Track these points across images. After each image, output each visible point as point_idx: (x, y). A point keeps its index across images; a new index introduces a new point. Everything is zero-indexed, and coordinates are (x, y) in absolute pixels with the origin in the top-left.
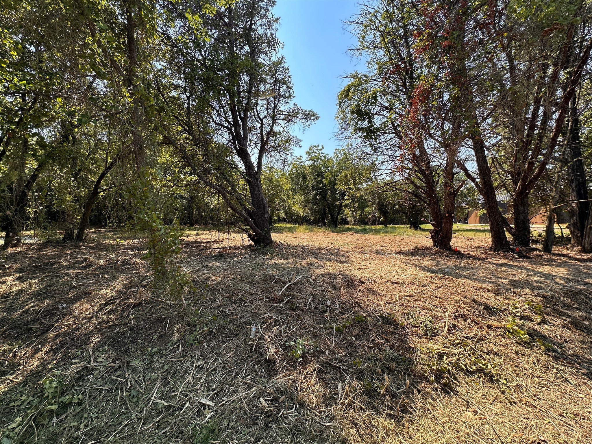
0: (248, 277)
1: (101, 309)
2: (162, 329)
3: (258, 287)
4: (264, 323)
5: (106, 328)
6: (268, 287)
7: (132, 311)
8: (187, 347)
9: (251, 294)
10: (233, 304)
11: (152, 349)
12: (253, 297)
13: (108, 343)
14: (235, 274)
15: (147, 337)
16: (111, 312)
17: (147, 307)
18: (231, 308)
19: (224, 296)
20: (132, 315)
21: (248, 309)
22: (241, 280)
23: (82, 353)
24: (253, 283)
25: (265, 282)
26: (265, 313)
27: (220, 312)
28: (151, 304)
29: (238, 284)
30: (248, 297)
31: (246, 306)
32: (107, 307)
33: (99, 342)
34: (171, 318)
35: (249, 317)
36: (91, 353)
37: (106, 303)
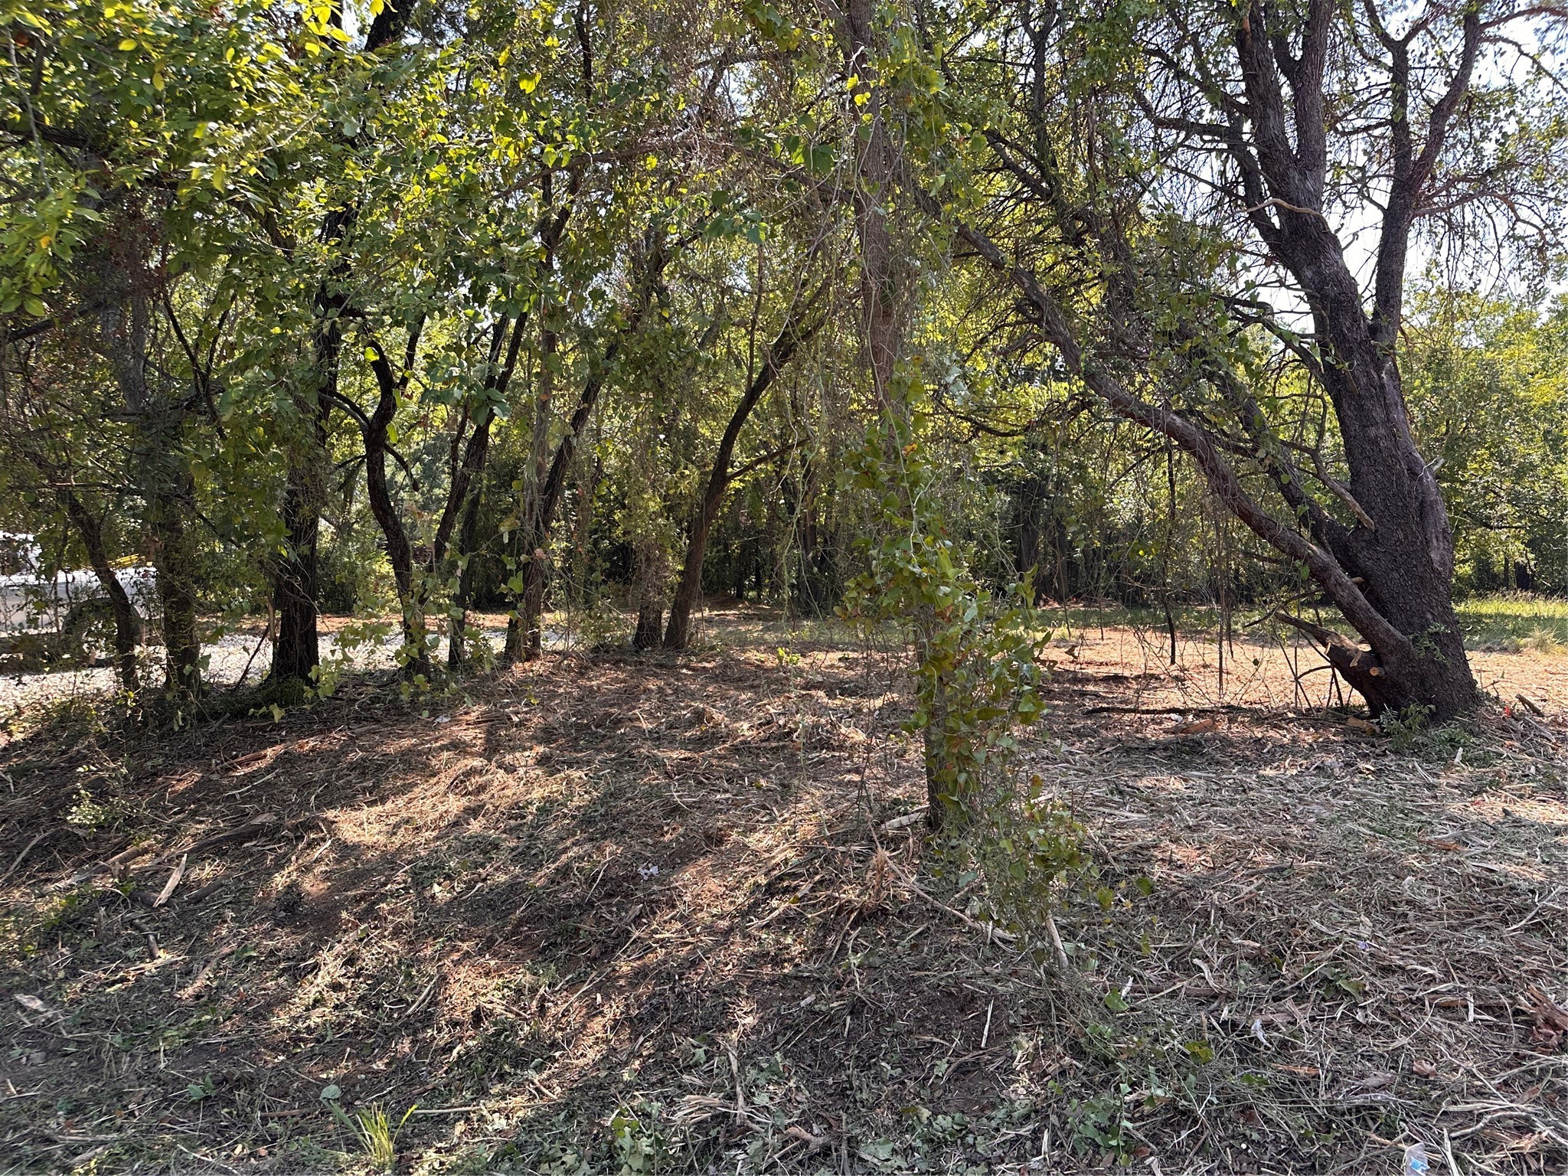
0: (1357, 873)
1: (756, 904)
2: (966, 1038)
3: (1420, 937)
4: (1474, 1143)
5: (773, 983)
6: (1483, 944)
7: (854, 934)
8: (1074, 1153)
9: (1387, 970)
10: (1289, 1004)
11: (935, 1114)
12: (1396, 986)
13: (781, 1040)
14: (1284, 848)
15: (913, 1058)
16: (787, 922)
17: (905, 932)
18: (1279, 1020)
19: (1233, 947)
20: (855, 952)
21: (1368, 1042)
22: (1323, 885)
23: (709, 1056)
24: (1389, 907)
25: (1467, 916)
26: (1481, 1093)
27: (1223, 1025)
28: (919, 922)
29: (1307, 901)
30: (1367, 980)
31: (1357, 1026)
32: (774, 903)
33: (756, 1030)
34: (1002, 1004)
35: (1380, 1087)
36: (735, 1068)
37: (769, 885)
